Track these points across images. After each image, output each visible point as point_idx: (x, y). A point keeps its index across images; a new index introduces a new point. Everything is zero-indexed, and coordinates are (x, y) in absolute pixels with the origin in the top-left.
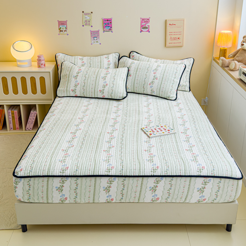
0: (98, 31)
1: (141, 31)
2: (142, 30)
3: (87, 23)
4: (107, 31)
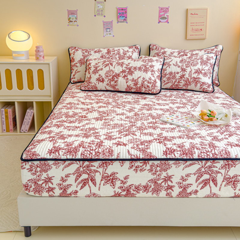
0: (112, 22)
1: (159, 22)
2: (161, 20)
3: (99, 13)
4: (121, 22)
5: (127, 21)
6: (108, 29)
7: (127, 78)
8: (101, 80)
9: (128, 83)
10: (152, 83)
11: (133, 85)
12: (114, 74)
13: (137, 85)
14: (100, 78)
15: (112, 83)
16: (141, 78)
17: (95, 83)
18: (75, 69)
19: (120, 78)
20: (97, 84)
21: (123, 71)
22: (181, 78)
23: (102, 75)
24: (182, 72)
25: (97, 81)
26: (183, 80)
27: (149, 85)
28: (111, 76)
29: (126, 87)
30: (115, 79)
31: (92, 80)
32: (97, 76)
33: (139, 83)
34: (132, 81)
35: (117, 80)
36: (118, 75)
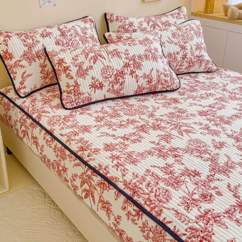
7: (136, 75)
8: (99, 86)
9: (139, 82)
10: (169, 76)
11: (146, 83)
12: (115, 73)
13: (151, 83)
14: (95, 82)
15: (116, 87)
16: (155, 70)
17: (89, 93)
18: (18, 72)
19: (126, 77)
20: (92, 93)
21: (127, 65)
22: (183, 58)
23: (97, 77)
24: (182, 51)
25: (91, 89)
26: (186, 62)
27: (166, 78)
28: (113, 76)
29: (137, 88)
30: (119, 80)
31: (82, 89)
32: (88, 80)
33: (153, 80)
34: (144, 78)
35: (123, 80)
36: (121, 73)
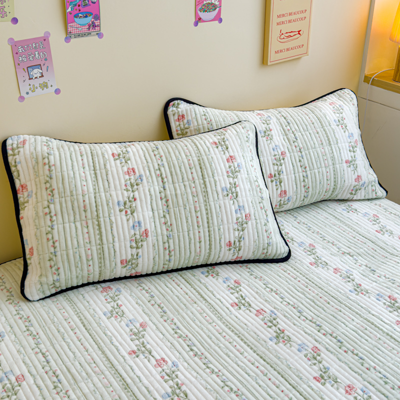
0: (45, 39)
1: (198, 20)
2: (202, 15)
4: (79, 36)
5: (102, 31)
6: (33, 67)
